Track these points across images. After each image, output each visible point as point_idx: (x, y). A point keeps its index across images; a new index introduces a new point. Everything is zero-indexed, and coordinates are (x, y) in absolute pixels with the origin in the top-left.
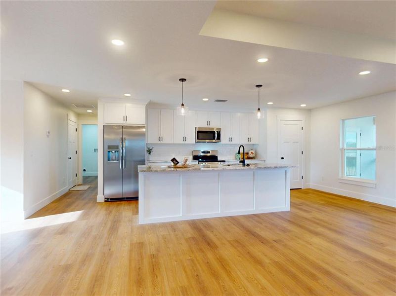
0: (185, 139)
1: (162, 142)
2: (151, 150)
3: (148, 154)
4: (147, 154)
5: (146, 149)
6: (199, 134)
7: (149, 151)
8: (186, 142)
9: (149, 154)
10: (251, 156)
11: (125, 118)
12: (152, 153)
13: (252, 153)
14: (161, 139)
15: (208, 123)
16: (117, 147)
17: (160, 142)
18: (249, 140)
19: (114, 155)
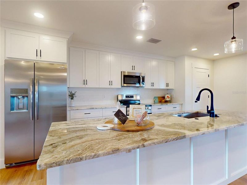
0: (111, 83)
1: (87, 86)
2: (74, 94)
3: (70, 99)
4: (68, 100)
5: (68, 93)
6: (125, 78)
7: (72, 96)
8: (112, 87)
9: (72, 99)
10: (168, 99)
11: (39, 53)
12: (75, 98)
13: (168, 97)
14: (85, 82)
15: (133, 68)
16: (26, 91)
17: (84, 86)
18: (167, 85)
19: (21, 101)
